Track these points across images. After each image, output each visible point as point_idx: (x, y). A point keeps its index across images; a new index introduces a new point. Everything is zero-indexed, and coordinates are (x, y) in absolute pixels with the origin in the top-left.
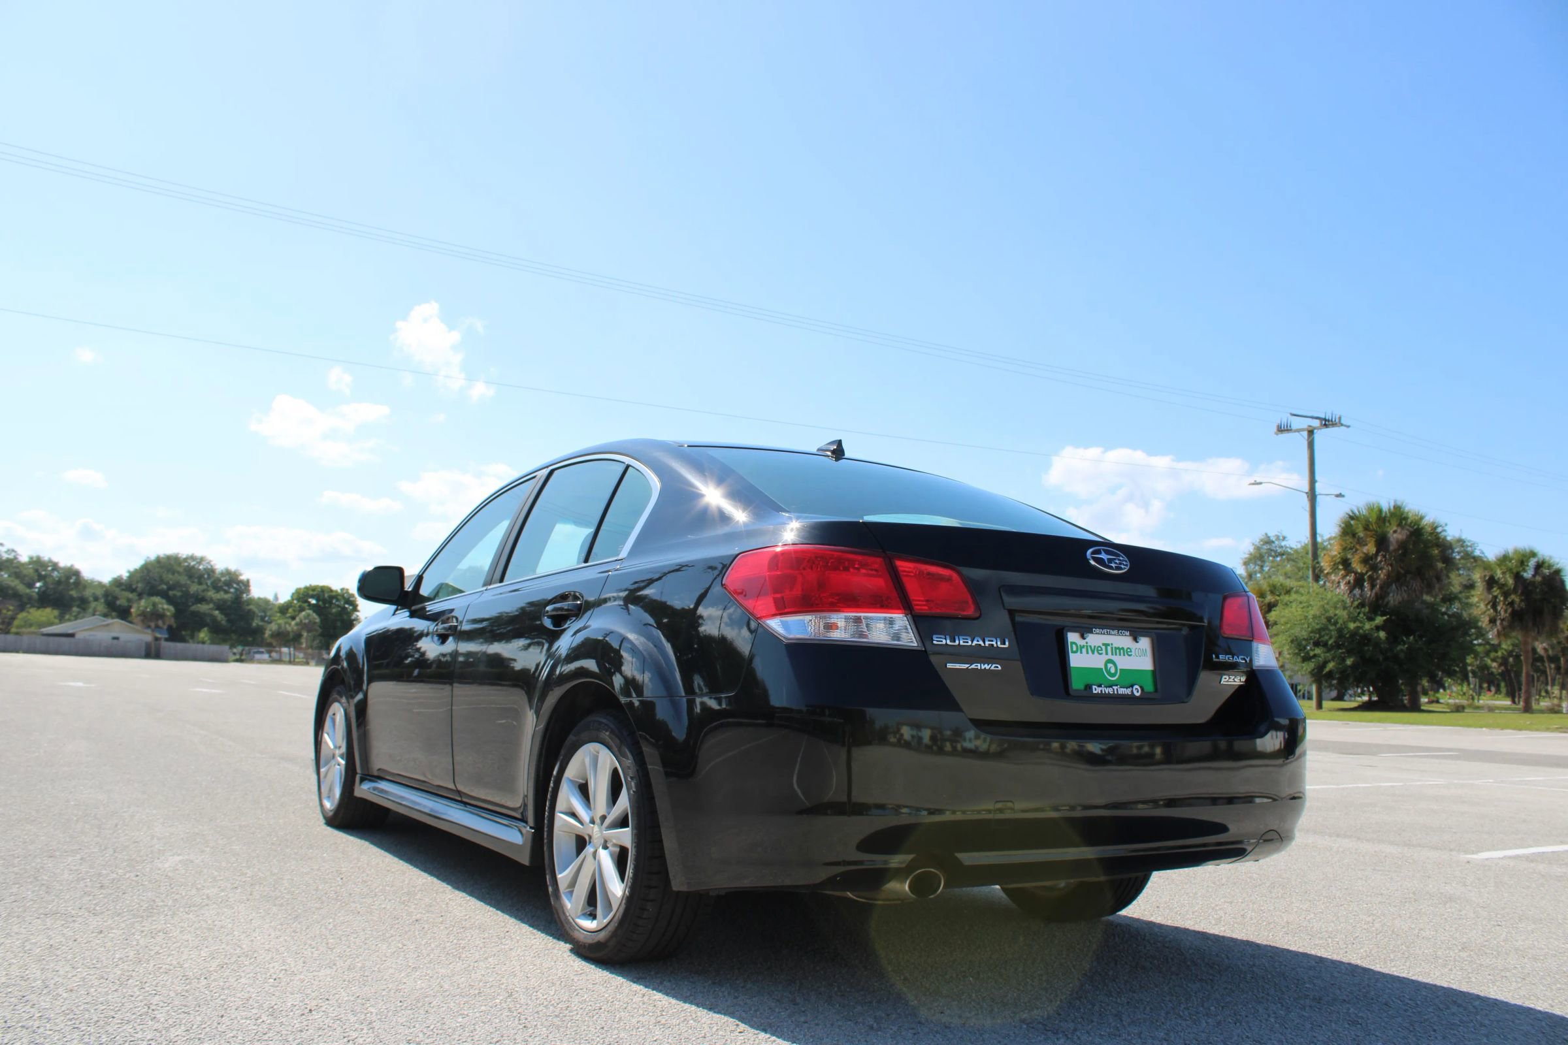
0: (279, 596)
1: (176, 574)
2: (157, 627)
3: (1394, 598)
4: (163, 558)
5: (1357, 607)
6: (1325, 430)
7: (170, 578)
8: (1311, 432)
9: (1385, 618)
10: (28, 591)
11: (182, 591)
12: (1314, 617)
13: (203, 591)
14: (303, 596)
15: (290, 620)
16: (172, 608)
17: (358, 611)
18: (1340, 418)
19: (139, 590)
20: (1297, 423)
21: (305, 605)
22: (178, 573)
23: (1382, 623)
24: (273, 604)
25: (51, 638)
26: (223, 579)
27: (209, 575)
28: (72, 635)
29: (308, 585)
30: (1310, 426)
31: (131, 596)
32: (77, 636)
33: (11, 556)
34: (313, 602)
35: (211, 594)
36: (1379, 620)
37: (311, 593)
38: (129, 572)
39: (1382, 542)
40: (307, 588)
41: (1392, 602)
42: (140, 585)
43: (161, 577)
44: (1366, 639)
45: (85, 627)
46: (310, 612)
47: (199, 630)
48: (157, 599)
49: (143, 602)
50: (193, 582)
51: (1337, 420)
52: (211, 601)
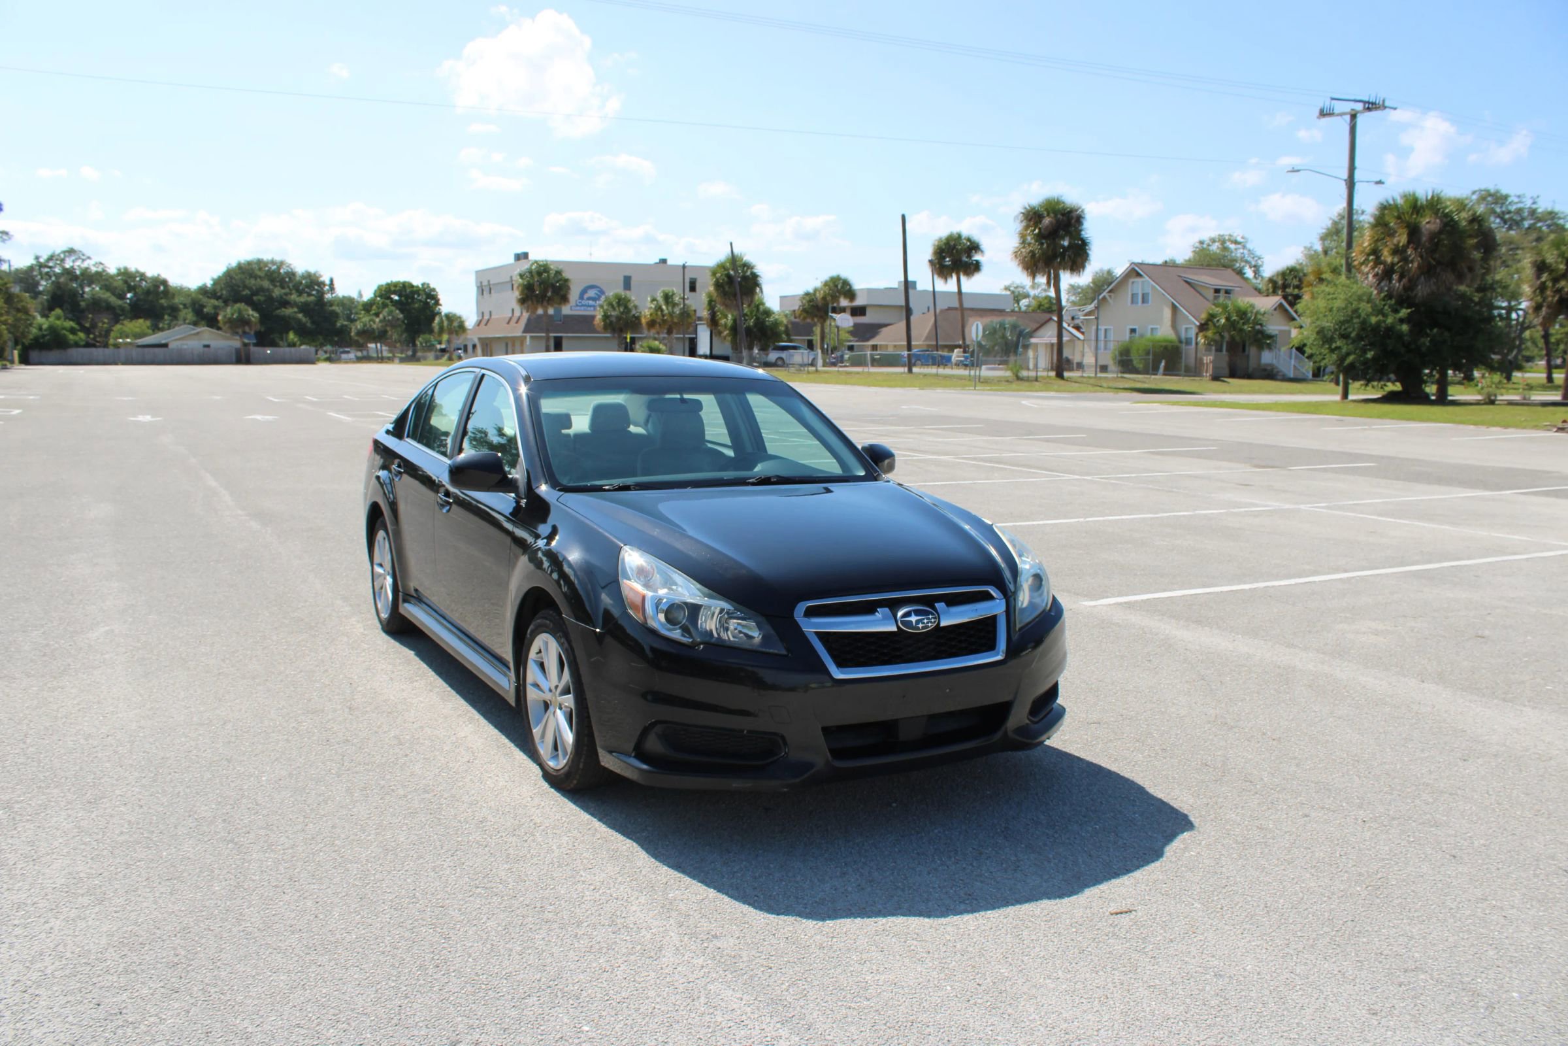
0: (363, 293)
1: (258, 280)
2: (245, 333)
3: (1422, 290)
4: (244, 264)
5: (1383, 299)
6: (1368, 114)
7: (253, 283)
8: (1354, 116)
9: (1409, 310)
10: (120, 302)
11: (265, 296)
12: (1339, 310)
13: (286, 294)
14: (385, 292)
15: (374, 318)
16: (256, 315)
17: (441, 305)
18: (1384, 101)
19: (224, 296)
20: (1339, 107)
21: (388, 302)
22: (260, 277)
23: (1406, 316)
24: (358, 302)
25: (146, 350)
26: (304, 281)
27: (290, 279)
28: (165, 345)
29: (389, 281)
30: (1352, 110)
31: (216, 303)
32: (170, 346)
33: (100, 269)
34: (396, 298)
35: (294, 297)
36: (1404, 312)
37: (393, 289)
38: (213, 279)
39: (1414, 232)
40: (388, 284)
41: (1420, 294)
42: (224, 292)
43: (244, 282)
44: (1390, 330)
45: (179, 336)
46: (393, 308)
47: (287, 333)
48: (242, 306)
49: (229, 310)
50: (276, 286)
51: (1381, 103)
52: (295, 304)
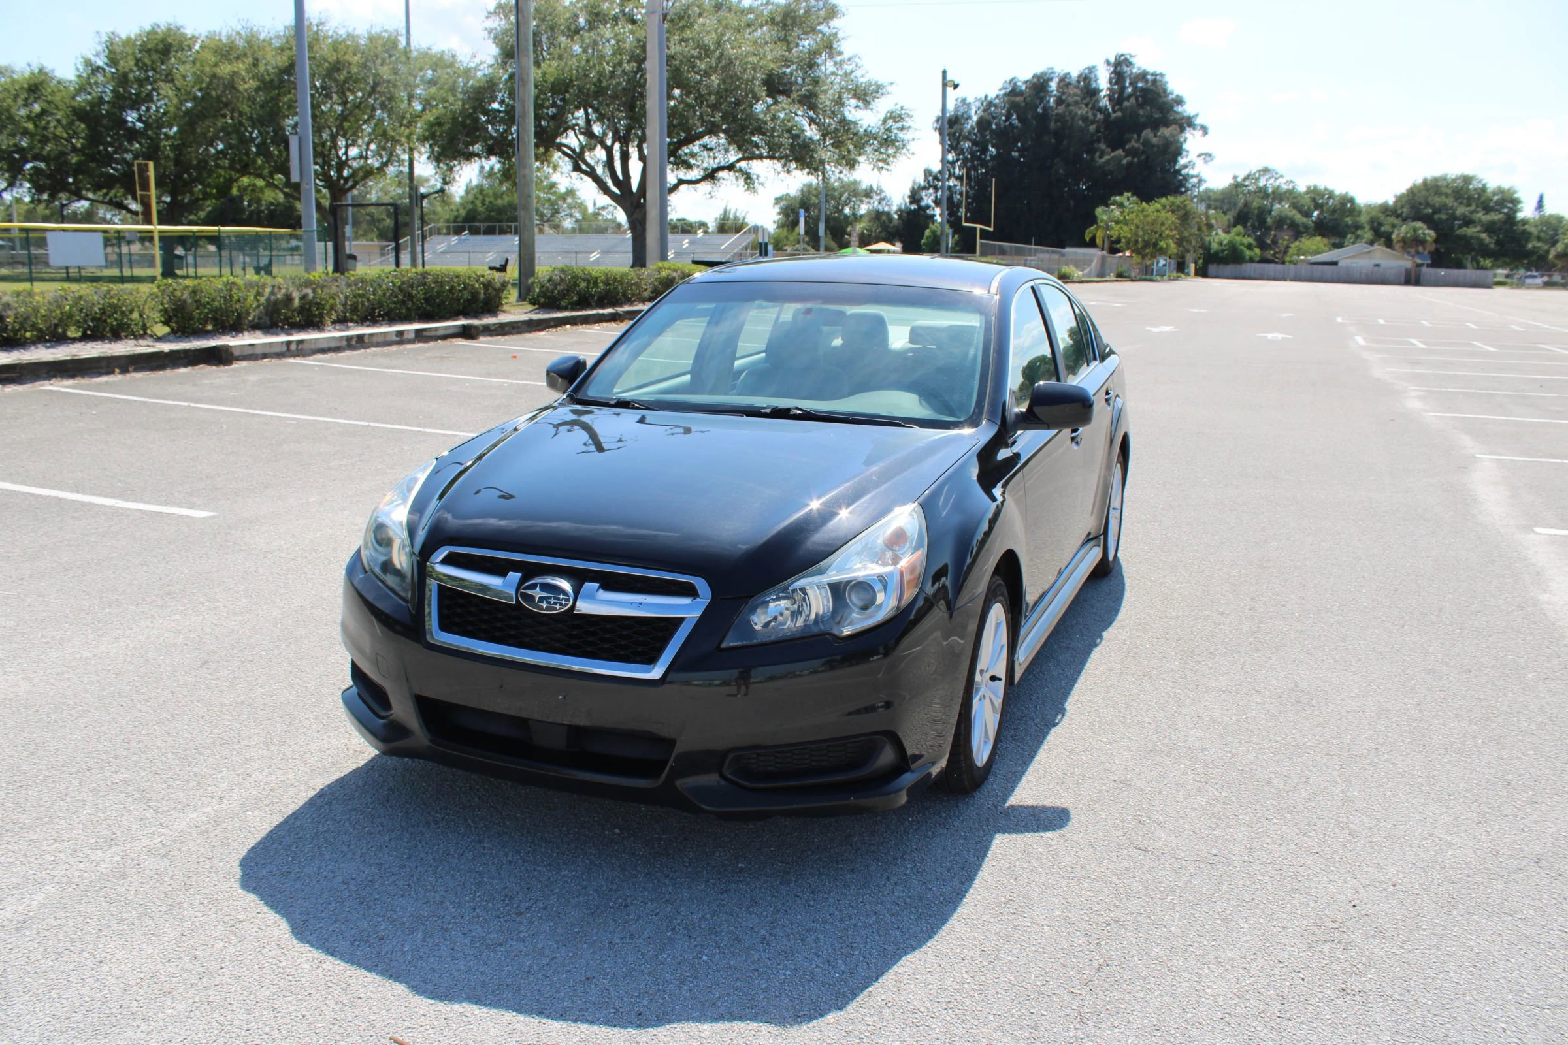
1: (1443, 197)
2: (1418, 253)
4: (1433, 180)
7: (1437, 201)
10: (1305, 220)
11: (1447, 214)
13: (1472, 212)
16: (1432, 233)
19: (1404, 215)
22: (1445, 194)
25: (1315, 267)
26: (1495, 198)
27: (1479, 195)
28: (1335, 263)
31: (1394, 220)
32: (1340, 264)
33: (1290, 187)
35: (1481, 216)
38: (1396, 196)
42: (1405, 210)
43: (1426, 201)
45: (1352, 255)
47: (1464, 256)
48: (1419, 224)
49: (1404, 228)
50: (1461, 203)
52: (1480, 223)
